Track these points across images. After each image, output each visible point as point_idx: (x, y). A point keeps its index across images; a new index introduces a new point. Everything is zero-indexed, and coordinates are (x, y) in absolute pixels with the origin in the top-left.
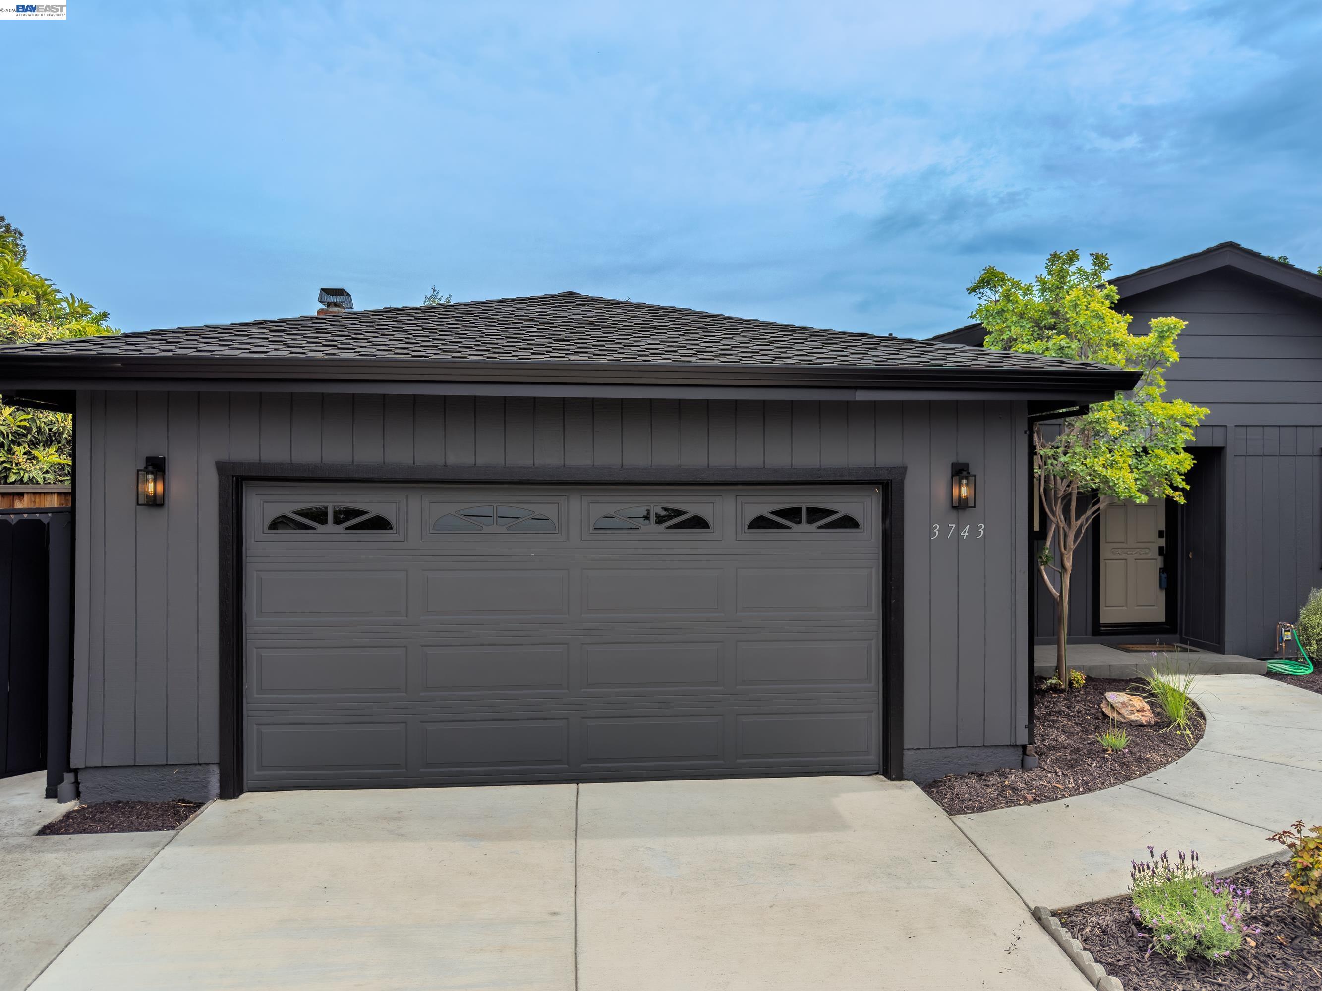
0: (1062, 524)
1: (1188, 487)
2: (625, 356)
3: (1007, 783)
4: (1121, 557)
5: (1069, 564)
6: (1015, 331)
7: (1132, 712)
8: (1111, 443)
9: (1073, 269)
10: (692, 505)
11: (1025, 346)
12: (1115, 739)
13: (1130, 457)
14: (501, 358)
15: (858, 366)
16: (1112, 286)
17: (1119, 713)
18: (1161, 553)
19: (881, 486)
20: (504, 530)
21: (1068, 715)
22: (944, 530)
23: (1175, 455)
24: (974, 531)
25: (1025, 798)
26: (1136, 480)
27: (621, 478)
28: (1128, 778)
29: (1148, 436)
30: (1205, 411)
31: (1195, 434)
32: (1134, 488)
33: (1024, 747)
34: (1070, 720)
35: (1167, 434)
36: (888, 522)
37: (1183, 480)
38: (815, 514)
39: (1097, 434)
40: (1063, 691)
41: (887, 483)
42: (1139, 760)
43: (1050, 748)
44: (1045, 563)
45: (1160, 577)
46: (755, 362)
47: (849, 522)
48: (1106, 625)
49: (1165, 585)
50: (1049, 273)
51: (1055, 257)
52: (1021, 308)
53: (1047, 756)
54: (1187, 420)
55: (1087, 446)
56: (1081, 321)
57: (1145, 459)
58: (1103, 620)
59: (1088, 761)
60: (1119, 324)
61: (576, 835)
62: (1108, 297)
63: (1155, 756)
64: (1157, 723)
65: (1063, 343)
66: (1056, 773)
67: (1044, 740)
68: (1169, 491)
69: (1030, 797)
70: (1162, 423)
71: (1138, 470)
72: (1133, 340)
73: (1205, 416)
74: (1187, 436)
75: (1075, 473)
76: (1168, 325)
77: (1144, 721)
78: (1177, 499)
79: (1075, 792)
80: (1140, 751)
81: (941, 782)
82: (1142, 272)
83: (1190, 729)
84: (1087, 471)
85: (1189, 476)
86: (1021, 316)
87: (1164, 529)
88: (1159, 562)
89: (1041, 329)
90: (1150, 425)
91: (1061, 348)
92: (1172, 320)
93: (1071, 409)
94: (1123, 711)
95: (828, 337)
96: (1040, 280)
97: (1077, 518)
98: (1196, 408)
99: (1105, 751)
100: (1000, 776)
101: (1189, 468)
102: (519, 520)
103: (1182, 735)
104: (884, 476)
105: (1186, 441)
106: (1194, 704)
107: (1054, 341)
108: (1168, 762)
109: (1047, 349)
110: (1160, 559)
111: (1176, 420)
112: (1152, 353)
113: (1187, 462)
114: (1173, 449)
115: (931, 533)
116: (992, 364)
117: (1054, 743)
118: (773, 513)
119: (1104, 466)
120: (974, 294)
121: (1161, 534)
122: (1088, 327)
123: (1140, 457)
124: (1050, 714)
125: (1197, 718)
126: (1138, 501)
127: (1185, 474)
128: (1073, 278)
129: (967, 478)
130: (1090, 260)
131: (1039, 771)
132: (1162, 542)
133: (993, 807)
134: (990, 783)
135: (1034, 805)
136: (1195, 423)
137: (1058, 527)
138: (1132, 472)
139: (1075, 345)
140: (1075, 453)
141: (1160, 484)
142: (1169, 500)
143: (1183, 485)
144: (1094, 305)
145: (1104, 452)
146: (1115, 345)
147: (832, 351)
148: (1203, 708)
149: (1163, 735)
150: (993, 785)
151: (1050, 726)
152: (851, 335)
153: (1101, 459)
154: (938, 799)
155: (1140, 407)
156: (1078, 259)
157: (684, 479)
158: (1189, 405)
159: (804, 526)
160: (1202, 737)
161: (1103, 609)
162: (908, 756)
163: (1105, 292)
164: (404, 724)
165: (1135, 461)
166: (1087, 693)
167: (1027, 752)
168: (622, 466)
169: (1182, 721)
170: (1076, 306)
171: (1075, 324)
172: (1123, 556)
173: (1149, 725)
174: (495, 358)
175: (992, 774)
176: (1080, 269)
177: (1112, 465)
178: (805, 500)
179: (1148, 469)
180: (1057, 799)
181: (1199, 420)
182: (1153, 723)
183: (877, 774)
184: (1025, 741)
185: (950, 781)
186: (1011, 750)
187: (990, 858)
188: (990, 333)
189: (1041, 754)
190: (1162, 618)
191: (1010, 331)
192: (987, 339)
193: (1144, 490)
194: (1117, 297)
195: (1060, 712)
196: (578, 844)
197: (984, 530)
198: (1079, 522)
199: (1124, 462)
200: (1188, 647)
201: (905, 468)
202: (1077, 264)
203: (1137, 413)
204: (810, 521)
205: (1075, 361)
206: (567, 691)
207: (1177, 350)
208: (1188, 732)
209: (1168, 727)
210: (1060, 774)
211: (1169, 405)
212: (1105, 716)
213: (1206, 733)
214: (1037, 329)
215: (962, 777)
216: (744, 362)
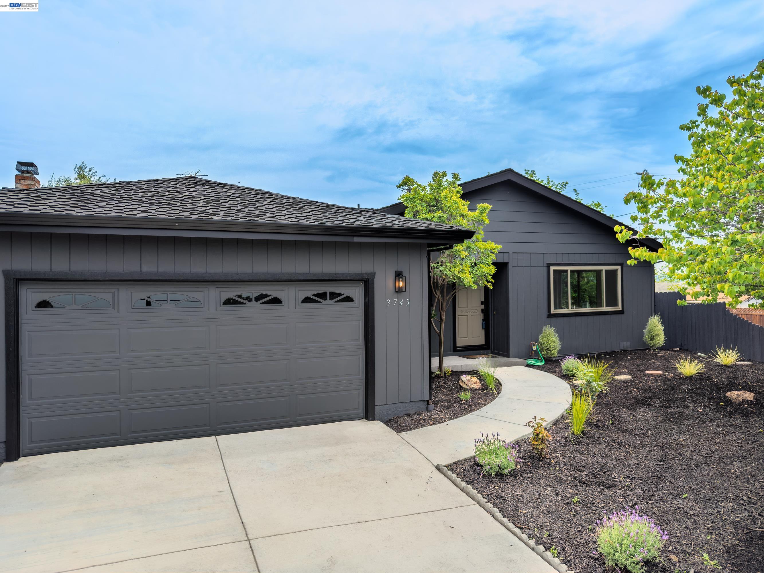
0: (441, 299)
1: (494, 281)
2: (240, 217)
3: (421, 417)
4: (465, 314)
5: (443, 318)
6: (419, 208)
7: (472, 384)
8: (461, 261)
9: (444, 180)
10: (273, 292)
11: (424, 215)
12: (466, 396)
13: (469, 267)
14: (176, 216)
15: (354, 226)
16: (459, 187)
17: (467, 385)
18: (482, 312)
19: (363, 282)
20: (174, 306)
21: (445, 387)
22: (392, 302)
23: (488, 266)
24: (405, 303)
25: (429, 423)
26: (472, 278)
27: (238, 279)
28: (471, 411)
29: (476, 258)
30: (500, 247)
31: (496, 257)
32: (471, 282)
33: (428, 401)
34: (446, 389)
35: (485, 257)
36: (367, 299)
37: (491, 278)
38: (333, 296)
39: (455, 256)
40: (442, 377)
41: (367, 280)
42: (476, 403)
43: (438, 401)
44: (433, 317)
45: (482, 323)
46: (306, 221)
47: (349, 299)
48: (459, 347)
49: (484, 327)
50: (434, 181)
51: (436, 174)
52: (421, 197)
53: (438, 405)
54: (493, 251)
55: (451, 263)
56: (449, 205)
57: (476, 268)
58: (458, 344)
59: (455, 405)
60: (463, 206)
61: (222, 458)
62: (458, 192)
63: (482, 402)
64: (482, 388)
65: (441, 215)
66: (442, 412)
67: (435, 398)
68: (486, 283)
69: (431, 423)
70: (482, 252)
71: (473, 273)
72: (470, 214)
73: (500, 249)
74: (493, 257)
75: (446, 275)
76: (484, 207)
77: (477, 387)
78: (489, 286)
79: (450, 419)
80: (476, 400)
81: (392, 420)
82: (473, 181)
83: (496, 390)
84: (451, 274)
85: (494, 276)
86: (421, 200)
87: (483, 300)
88: (482, 316)
89: (430, 206)
90: (478, 252)
91: (440, 217)
92: (486, 205)
93: (446, 246)
94: (469, 384)
95: (337, 209)
96: (430, 185)
97: (447, 296)
98: (497, 245)
99: (461, 401)
100: (417, 415)
101: (494, 272)
102: (180, 302)
103: (493, 392)
104: (366, 277)
105: (493, 260)
106: (497, 380)
107: (437, 214)
108: (487, 404)
109: (434, 217)
110: (482, 315)
111: (488, 250)
112: (478, 220)
113: (493, 270)
114: (487, 264)
115: (387, 304)
116: (413, 226)
117: (440, 399)
118: (314, 295)
119: (459, 272)
120: (399, 188)
121: (482, 303)
122: (451, 208)
123: (474, 267)
124: (437, 387)
125: (499, 385)
126: (473, 288)
127: (492, 275)
128: (444, 184)
129: (402, 278)
130: (452, 176)
131: (434, 412)
132: (483, 307)
133: (416, 428)
134: (414, 418)
135: (433, 426)
136: (496, 252)
137: (439, 300)
138: (470, 274)
139: (446, 216)
140: (446, 266)
141: (482, 280)
142: (486, 288)
143: (491, 280)
144: (454, 198)
145: (459, 265)
146: (463, 216)
147: (340, 217)
148: (500, 381)
149: (485, 393)
150: (415, 419)
151: (438, 392)
152: (347, 208)
153: (458, 269)
154: (391, 426)
155: (473, 244)
156: (447, 176)
157: (270, 279)
158: (494, 243)
159: (328, 301)
160: (500, 393)
161: (458, 339)
162: (377, 409)
163: (457, 189)
164: (119, 412)
165: (471, 269)
166: (452, 378)
167: (429, 403)
168: (238, 272)
169: (493, 387)
170: (446, 198)
171: (446, 206)
172: (466, 314)
173: (479, 390)
174: (172, 216)
175: (414, 414)
176: (447, 180)
177: (461, 271)
178: (328, 289)
179: (477, 273)
180: (442, 422)
181: (498, 250)
182: (481, 388)
183: (363, 419)
184: (428, 399)
185: (396, 419)
186: (422, 402)
187: (417, 448)
188: (407, 208)
189: (435, 404)
190: (483, 343)
191: (417, 207)
192: (406, 210)
193: (475, 283)
194: (462, 192)
195: (441, 386)
196: (224, 462)
197: (409, 302)
198: (448, 298)
199: (467, 270)
200: (495, 355)
201: (375, 273)
202: (446, 178)
203: (472, 247)
204: (331, 299)
205: (448, 225)
206: (209, 389)
207: (488, 218)
208: (495, 391)
209: (487, 389)
210: (443, 412)
211: (485, 243)
212: (461, 386)
213: (502, 391)
214: (428, 207)
215: (401, 417)
216: (301, 222)
